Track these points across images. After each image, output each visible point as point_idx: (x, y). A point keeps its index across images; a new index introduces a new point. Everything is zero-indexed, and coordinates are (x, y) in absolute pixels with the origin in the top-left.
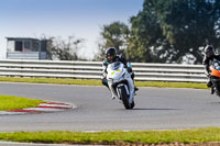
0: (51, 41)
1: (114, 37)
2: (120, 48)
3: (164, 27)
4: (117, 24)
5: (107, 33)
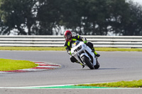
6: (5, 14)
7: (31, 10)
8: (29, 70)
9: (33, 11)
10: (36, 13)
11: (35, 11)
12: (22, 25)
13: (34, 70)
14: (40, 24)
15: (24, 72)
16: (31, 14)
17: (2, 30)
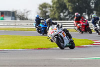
0: (16, 12)
1: (44, 9)
2: (47, 14)
3: (67, 4)
4: (45, 3)
5: (41, 8)
6: (72, 6)
7: (90, 3)
8: (88, 46)
9: (91, 4)
10: (93, 5)
11: (93, 4)
12: (84, 14)
13: (92, 46)
14: (96, 13)
15: (84, 47)
16: (90, 6)
17: (69, 17)
